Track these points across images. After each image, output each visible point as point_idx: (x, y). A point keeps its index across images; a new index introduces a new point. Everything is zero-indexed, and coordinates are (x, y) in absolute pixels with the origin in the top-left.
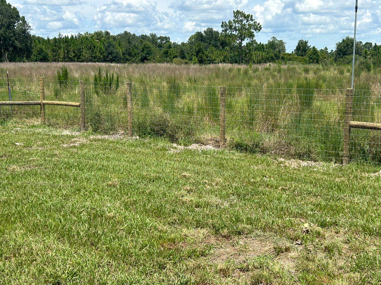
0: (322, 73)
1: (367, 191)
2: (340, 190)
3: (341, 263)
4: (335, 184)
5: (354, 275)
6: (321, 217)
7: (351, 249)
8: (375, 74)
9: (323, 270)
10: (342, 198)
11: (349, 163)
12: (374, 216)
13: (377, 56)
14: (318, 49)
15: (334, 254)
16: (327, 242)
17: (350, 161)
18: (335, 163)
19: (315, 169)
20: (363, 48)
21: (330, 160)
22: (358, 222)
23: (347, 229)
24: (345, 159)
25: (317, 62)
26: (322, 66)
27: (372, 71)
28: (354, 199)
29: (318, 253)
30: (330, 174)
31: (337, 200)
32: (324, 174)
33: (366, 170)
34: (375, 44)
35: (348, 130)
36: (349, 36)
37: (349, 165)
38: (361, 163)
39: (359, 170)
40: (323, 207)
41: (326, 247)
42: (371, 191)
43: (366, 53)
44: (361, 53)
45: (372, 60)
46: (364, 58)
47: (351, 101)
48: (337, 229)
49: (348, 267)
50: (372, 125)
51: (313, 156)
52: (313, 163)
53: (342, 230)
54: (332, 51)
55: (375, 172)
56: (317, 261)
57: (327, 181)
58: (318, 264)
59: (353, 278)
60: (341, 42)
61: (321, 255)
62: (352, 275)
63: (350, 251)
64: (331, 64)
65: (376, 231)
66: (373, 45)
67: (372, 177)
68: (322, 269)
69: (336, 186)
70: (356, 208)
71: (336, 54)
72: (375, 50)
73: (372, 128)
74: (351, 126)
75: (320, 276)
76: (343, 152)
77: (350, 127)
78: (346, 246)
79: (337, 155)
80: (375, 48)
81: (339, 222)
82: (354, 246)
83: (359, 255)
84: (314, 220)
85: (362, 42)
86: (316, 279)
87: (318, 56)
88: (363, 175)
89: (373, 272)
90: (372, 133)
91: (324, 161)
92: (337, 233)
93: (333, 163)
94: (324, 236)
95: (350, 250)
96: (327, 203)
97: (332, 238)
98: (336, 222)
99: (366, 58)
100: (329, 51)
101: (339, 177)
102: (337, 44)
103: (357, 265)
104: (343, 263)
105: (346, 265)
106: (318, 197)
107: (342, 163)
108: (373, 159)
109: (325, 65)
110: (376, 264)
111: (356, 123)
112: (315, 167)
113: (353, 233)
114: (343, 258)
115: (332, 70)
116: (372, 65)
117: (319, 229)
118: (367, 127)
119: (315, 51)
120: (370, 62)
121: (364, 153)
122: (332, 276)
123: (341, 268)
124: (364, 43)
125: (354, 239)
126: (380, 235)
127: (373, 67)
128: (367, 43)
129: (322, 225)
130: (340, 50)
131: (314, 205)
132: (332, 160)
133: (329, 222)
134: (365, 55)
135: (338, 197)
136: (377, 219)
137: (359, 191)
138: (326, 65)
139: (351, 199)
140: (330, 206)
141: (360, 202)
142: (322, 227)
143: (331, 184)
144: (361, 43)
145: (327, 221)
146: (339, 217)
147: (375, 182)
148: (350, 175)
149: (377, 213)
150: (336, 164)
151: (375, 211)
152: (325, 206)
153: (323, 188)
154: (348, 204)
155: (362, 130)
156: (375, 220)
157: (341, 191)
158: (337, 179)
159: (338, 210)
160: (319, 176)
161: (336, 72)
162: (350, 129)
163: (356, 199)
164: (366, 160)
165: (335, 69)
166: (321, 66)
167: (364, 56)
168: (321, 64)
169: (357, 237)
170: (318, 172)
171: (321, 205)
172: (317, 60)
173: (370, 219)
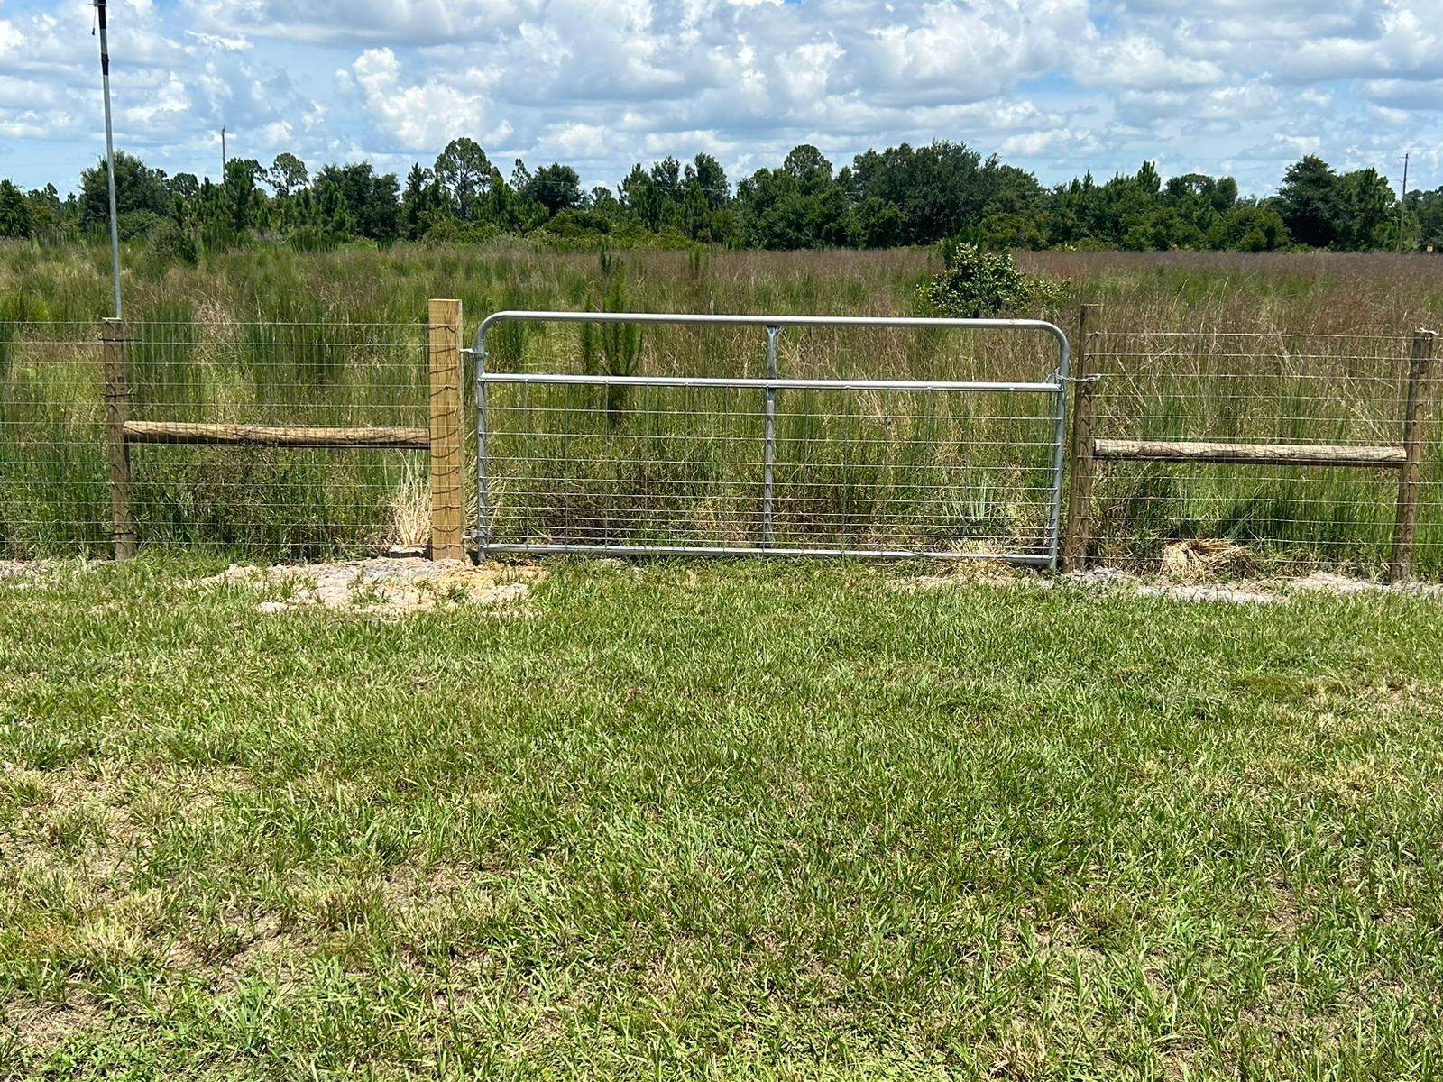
0: (41, 268)
1: (188, 634)
2: (104, 640)
3: (105, 870)
4: (85, 624)
5: (143, 899)
6: (39, 736)
7: (136, 821)
8: (210, 270)
9: (44, 904)
10: (108, 665)
11: (134, 554)
12: (207, 704)
13: (215, 218)
14: (24, 191)
15: (83, 846)
16: (56, 816)
17: (138, 545)
18: (91, 557)
19: (21, 586)
20: (170, 192)
21: (73, 549)
22: (156, 733)
23: (123, 760)
24: (121, 542)
25: (25, 234)
26: (41, 245)
27: (202, 264)
28: (147, 665)
29: (27, 855)
30: (71, 595)
31: (93, 676)
32: (51, 596)
33: (188, 568)
34: (206, 179)
35: (122, 452)
36: (122, 153)
37: (134, 561)
38: (170, 549)
39: (165, 573)
40: (47, 704)
41: (53, 831)
42: (200, 631)
43: (179, 206)
44: (162, 205)
45: (201, 228)
46: (175, 222)
47: (120, 357)
48: (89, 766)
49: (127, 876)
50: (193, 431)
51: (14, 541)
52: (17, 567)
53: (107, 766)
54: (72, 196)
55: (215, 572)
56: (23, 882)
57: (58, 618)
58: (28, 891)
59: (140, 907)
60: (96, 169)
61: (38, 859)
62: (138, 898)
63: (132, 827)
64: (72, 238)
65: (213, 753)
66: (201, 181)
67: (204, 590)
68: (42, 902)
69: (89, 630)
70: (153, 689)
71: (85, 207)
72: (207, 199)
73: (192, 439)
74: (131, 438)
75: (36, 925)
76: (113, 520)
77: (126, 441)
78: (122, 814)
79: (95, 532)
80: (206, 194)
81: (97, 745)
82: (146, 810)
83: (160, 833)
84: (16, 752)
85: (165, 171)
86: (21, 940)
87: (24, 211)
88: (178, 585)
89: (201, 876)
90: (201, 454)
91: (53, 554)
92: (92, 778)
93: (82, 558)
94: (50, 795)
95: (132, 822)
96: (58, 690)
97: (76, 799)
98: (88, 743)
99: (180, 222)
100: (63, 198)
101: (101, 601)
102: (85, 175)
103: (153, 865)
104: (110, 869)
105: (122, 874)
106: (32, 674)
107: (113, 556)
108: (207, 533)
109: (50, 242)
110: (212, 848)
111: (145, 428)
112: (23, 578)
113: (144, 769)
114: (112, 851)
115: (74, 257)
116: (200, 245)
117: (36, 777)
118: (180, 437)
119: (12, 195)
120: (195, 234)
121: (178, 517)
122: (75, 916)
123: (103, 886)
124: (171, 176)
125: (143, 789)
126: (224, 759)
127: (206, 251)
128: (181, 176)
129: (43, 763)
130: (97, 195)
131: (15, 702)
132: (78, 551)
133: (63, 751)
134: (177, 214)
135: (96, 663)
136: (216, 713)
137: (163, 639)
138: (53, 242)
139: (137, 664)
140: (70, 696)
141: (167, 671)
142: (42, 769)
143: (73, 626)
144: (162, 174)
145: (59, 746)
146: (99, 727)
147: (213, 602)
148: (137, 592)
149: (218, 694)
150: (95, 562)
151: (211, 691)
152: (54, 701)
153: (48, 641)
154: (129, 682)
155: (169, 448)
156: (211, 718)
157: (105, 646)
158: (94, 609)
159: (94, 706)
160: (34, 606)
161: (87, 266)
162: (126, 448)
163: (154, 664)
164: (187, 538)
165: (84, 257)
166: (36, 245)
167: (174, 217)
168: (35, 240)
169: (153, 778)
170: (33, 594)
171: (38, 698)
172: (22, 225)
173: (196, 719)
